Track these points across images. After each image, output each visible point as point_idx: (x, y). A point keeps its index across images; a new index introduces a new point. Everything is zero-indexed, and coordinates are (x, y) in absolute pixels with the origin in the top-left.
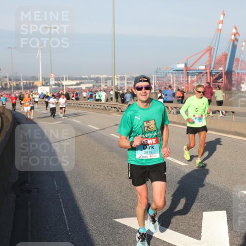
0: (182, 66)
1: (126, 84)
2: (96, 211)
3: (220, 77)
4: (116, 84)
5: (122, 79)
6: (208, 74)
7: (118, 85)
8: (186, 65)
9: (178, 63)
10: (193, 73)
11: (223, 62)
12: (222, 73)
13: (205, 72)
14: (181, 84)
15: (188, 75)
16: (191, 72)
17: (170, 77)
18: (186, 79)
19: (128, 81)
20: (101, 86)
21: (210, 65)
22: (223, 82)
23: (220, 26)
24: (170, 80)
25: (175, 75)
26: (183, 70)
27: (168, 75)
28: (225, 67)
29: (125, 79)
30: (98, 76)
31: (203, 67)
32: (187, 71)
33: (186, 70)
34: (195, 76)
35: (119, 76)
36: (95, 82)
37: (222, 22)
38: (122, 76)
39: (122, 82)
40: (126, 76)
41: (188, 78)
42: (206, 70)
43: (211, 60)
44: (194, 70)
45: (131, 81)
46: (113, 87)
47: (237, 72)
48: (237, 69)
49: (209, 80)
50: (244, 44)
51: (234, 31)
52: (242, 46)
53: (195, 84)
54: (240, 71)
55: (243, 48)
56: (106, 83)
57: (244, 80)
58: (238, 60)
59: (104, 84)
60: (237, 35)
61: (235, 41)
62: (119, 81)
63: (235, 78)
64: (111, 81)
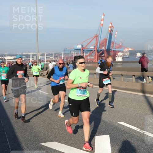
0: (80, 47)
1: (46, 58)
2: (29, 138)
3: (103, 53)
4: (39, 58)
5: (43, 55)
6: (96, 51)
7: (40, 59)
8: (82, 46)
9: (78, 45)
10: (87, 51)
11: (105, 44)
12: (104, 51)
13: (94, 50)
15: (84, 52)
16: (85, 50)
17: (73, 53)
19: (47, 56)
20: (29, 59)
21: (97, 46)
22: (105, 56)
23: (102, 22)
24: (73, 55)
25: (76, 52)
26: (80, 49)
27: (72, 52)
28: (106, 47)
29: (45, 55)
30: (27, 53)
31: (93, 47)
33: (83, 49)
34: (88, 53)
35: (41, 53)
36: (26, 57)
37: (103, 20)
38: (43, 53)
39: (43, 57)
40: (46, 53)
41: (84, 54)
42: (94, 49)
43: (97, 43)
44: (87, 49)
45: (49, 56)
46: (38, 60)
47: (113, 50)
48: (113, 48)
49: (96, 55)
50: (116, 33)
51: (110, 25)
52: (115, 34)
53: (88, 58)
54: (115, 50)
55: (116, 36)
56: (33, 58)
57: (117, 54)
58: (113, 43)
59: (32, 58)
60: (112, 28)
61: (111, 32)
62: (41, 56)
63: (112, 53)
64: (36, 57)
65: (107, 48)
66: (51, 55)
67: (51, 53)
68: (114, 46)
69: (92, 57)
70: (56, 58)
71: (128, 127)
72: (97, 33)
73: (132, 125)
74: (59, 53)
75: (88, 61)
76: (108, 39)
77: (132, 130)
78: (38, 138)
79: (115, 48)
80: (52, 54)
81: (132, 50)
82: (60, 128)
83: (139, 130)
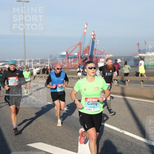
0: (65, 53)
1: (33, 64)
2: (16, 140)
3: (86, 59)
4: (27, 64)
5: (30, 61)
6: (80, 57)
7: (27, 65)
8: (67, 53)
9: (63, 52)
11: (88, 50)
12: (87, 57)
13: (77, 56)
14: (64, 63)
15: (68, 59)
16: (70, 56)
17: (58, 60)
18: (68, 61)
19: (34, 63)
20: (17, 65)
21: (81, 52)
23: (85, 31)
24: (58, 61)
25: (61, 59)
26: (65, 56)
27: (57, 59)
28: (89, 53)
29: (32, 61)
31: (77, 54)
32: (68, 56)
34: (73, 59)
35: (28, 60)
37: (86, 28)
38: (30, 59)
39: (30, 63)
41: (68, 60)
43: (81, 50)
44: (71, 55)
45: (36, 63)
46: (25, 66)
47: (95, 56)
48: (95, 54)
49: (80, 61)
50: (98, 40)
51: (93, 33)
52: (98, 42)
53: (73, 64)
54: (97, 56)
55: (98, 43)
56: (21, 64)
57: (99, 60)
58: (96, 50)
59: (19, 64)
60: (94, 36)
61: (94, 39)
62: (28, 63)
63: (94, 60)
64: (23, 63)
65: (90, 55)
66: (38, 61)
67: (37, 59)
68: (97, 52)
69: (76, 63)
70: (42, 64)
71: (109, 128)
72: (80, 41)
73: (113, 126)
74: (45, 59)
75: (73, 66)
76: (91, 46)
77: (112, 130)
78: (24, 139)
79: (97, 55)
80: (39, 60)
81: (113, 56)
82: (46, 129)
83: (119, 130)
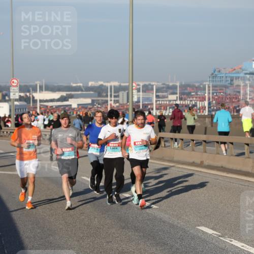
1: (155, 99)
4: (135, 99)
5: (147, 89)
7: (138, 102)
17: (239, 86)
19: (160, 94)
24: (239, 92)
25: (248, 83)
29: (153, 89)
30: (101, 83)
35: (141, 84)
36: (97, 94)
38: (147, 83)
39: (147, 95)
40: (155, 85)
45: (165, 94)
46: (130, 104)
56: (118, 96)
59: (113, 99)
62: (141, 93)
64: (125, 93)
66: (172, 89)
67: (171, 84)
70: (185, 100)
74: (197, 85)
80: (175, 87)
